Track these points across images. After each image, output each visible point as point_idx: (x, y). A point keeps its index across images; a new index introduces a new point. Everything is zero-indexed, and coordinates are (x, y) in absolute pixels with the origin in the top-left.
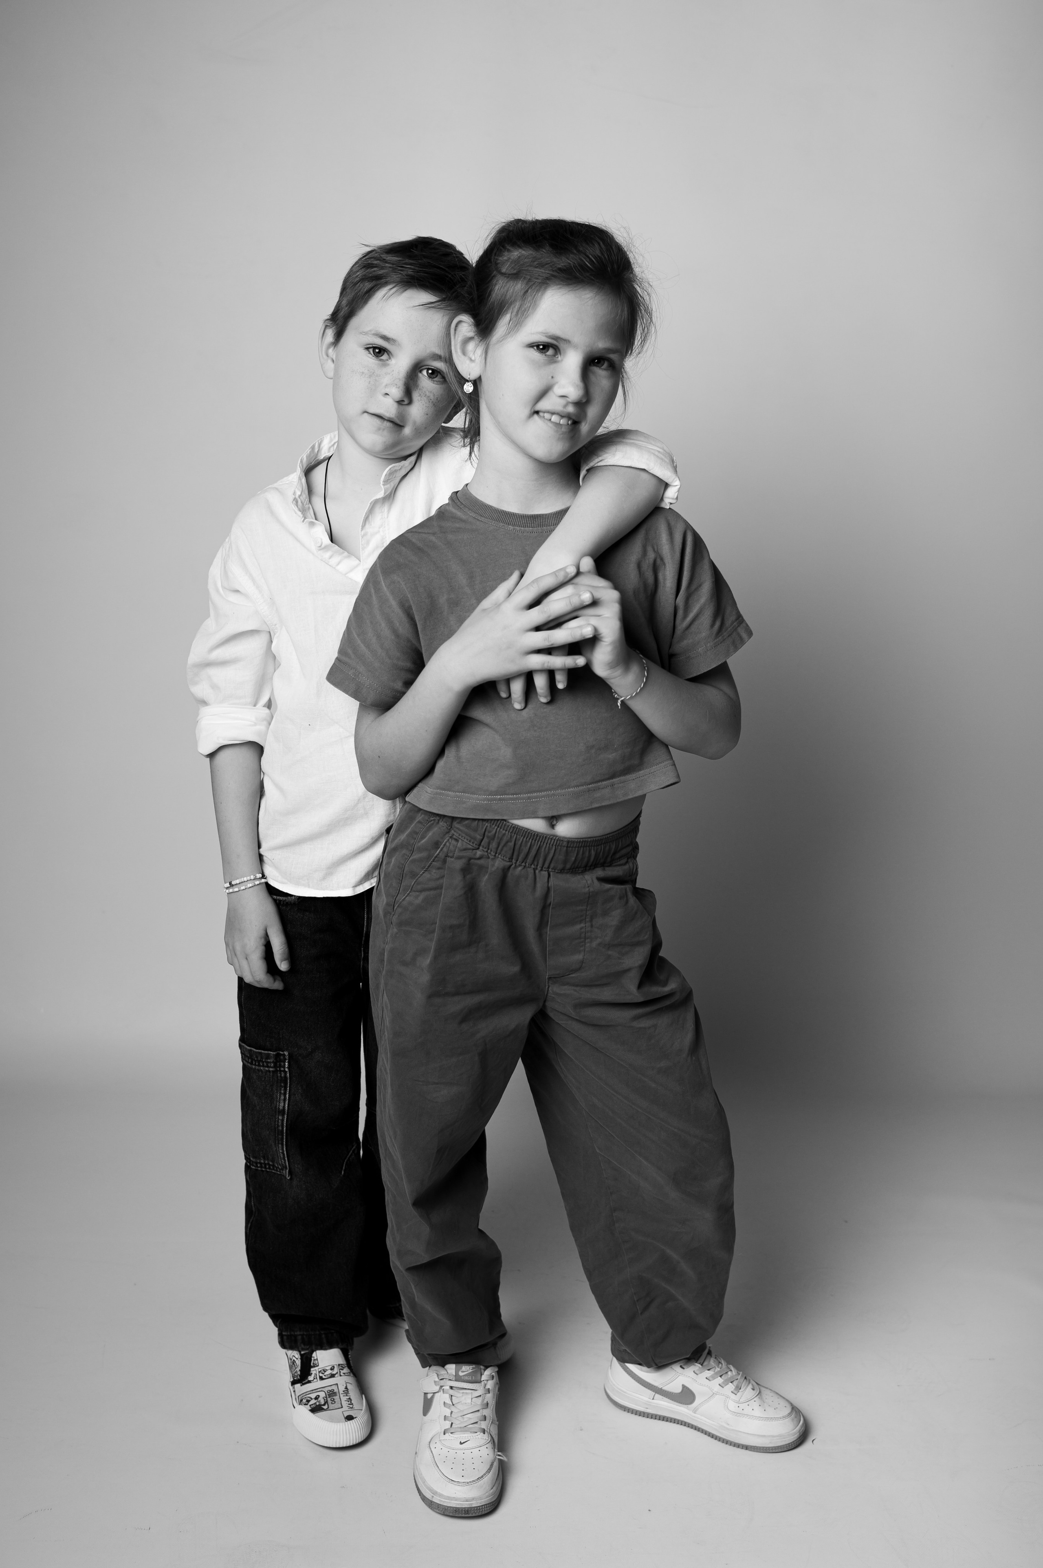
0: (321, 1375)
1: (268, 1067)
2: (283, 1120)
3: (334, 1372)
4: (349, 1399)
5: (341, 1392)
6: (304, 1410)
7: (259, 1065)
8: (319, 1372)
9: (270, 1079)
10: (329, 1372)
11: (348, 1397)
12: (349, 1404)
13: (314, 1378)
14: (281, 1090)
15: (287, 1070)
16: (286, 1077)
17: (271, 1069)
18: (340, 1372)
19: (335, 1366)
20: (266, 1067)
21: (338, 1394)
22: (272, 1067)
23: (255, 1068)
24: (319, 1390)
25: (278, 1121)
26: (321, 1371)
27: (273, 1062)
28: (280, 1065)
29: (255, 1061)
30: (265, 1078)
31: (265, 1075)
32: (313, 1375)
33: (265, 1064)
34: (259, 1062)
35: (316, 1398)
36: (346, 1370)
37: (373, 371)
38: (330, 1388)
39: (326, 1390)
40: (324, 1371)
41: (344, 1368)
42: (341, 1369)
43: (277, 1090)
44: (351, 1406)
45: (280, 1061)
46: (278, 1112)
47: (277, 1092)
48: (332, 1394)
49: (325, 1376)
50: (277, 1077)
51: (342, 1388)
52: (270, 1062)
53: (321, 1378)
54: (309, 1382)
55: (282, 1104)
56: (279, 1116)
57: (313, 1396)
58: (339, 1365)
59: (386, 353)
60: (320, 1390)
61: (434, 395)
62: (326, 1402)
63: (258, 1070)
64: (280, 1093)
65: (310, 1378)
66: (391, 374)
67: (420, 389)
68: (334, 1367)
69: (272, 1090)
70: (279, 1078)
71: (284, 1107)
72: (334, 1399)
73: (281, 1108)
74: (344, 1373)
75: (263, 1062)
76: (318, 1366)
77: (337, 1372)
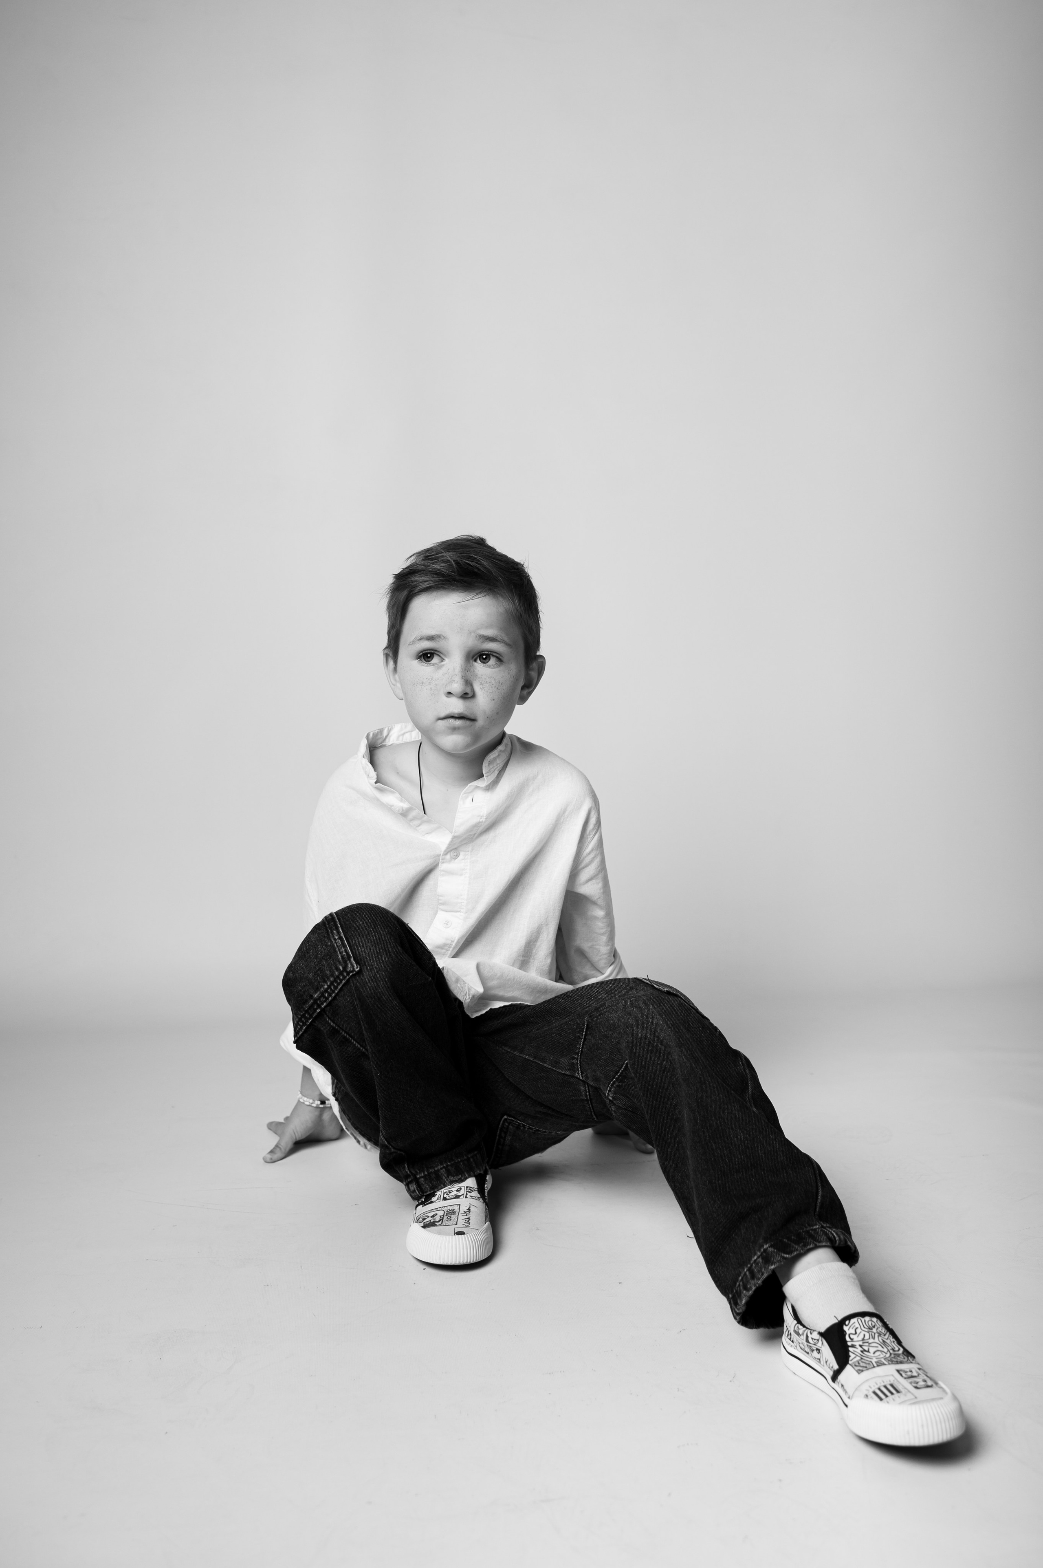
0: (445, 1196)
3: (460, 1194)
4: (468, 1218)
5: (462, 1211)
6: (417, 1227)
8: (444, 1193)
10: (454, 1193)
11: (467, 1217)
12: (465, 1222)
13: (438, 1199)
18: (467, 1194)
19: (463, 1188)
21: (457, 1213)
24: (438, 1209)
26: (446, 1192)
32: (437, 1197)
35: (433, 1216)
36: (475, 1194)
37: (431, 677)
38: (450, 1208)
39: (446, 1209)
40: (449, 1192)
41: (472, 1191)
42: (468, 1191)
44: (467, 1225)
48: (451, 1213)
49: (449, 1196)
51: (464, 1208)
54: (432, 1202)
57: (430, 1214)
58: (467, 1187)
59: (435, 655)
60: (440, 1209)
61: (495, 679)
62: (442, 1220)
65: (433, 1199)
66: (448, 673)
67: (479, 678)
68: (461, 1189)
72: (451, 1217)
74: (471, 1196)
77: (463, 1194)
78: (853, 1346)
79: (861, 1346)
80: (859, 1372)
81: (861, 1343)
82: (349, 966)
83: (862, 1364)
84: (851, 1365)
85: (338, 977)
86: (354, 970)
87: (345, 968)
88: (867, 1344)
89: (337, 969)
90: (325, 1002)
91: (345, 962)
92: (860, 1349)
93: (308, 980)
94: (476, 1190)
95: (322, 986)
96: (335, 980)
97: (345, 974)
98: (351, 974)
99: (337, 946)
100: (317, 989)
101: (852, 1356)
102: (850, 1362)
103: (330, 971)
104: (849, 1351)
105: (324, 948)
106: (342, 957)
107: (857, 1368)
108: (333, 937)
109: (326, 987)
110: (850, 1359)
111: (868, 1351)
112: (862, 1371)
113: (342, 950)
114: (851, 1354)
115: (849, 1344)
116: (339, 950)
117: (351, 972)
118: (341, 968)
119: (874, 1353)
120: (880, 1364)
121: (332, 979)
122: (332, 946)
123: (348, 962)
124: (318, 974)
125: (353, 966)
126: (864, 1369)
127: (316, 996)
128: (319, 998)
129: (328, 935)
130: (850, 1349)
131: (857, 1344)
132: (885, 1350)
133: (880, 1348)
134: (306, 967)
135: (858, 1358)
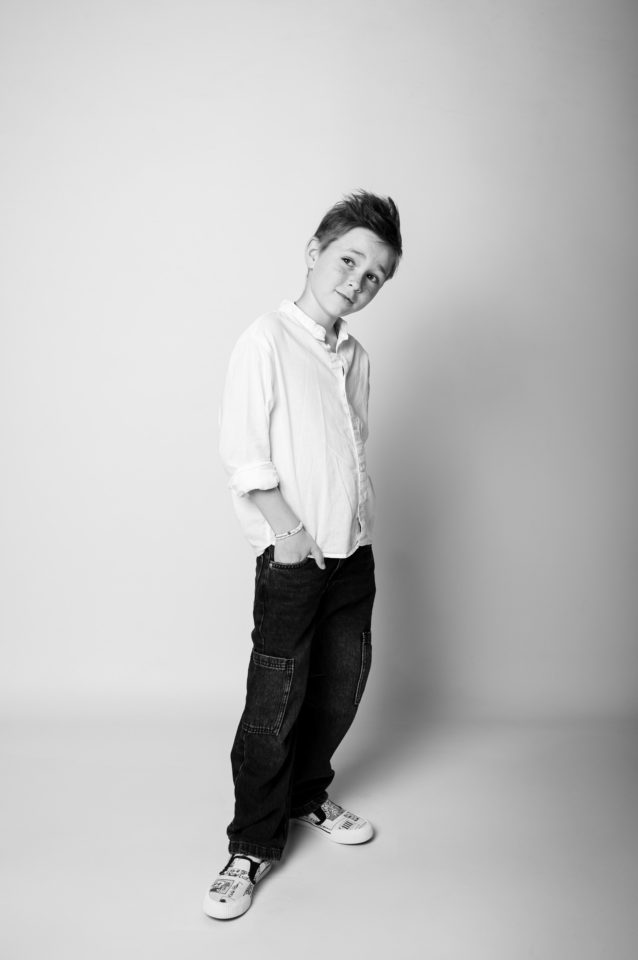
0: (231, 873)
1: (281, 667)
2: (286, 698)
3: (237, 874)
4: (234, 892)
5: (233, 886)
7: (275, 667)
9: (281, 675)
10: (235, 872)
11: (233, 890)
12: (230, 894)
13: (227, 873)
14: (287, 681)
15: (293, 669)
16: (291, 673)
17: (283, 669)
18: (241, 875)
19: (240, 871)
20: (279, 668)
21: (230, 887)
22: (284, 668)
23: (272, 669)
25: (284, 699)
26: (233, 871)
27: (285, 665)
28: (289, 666)
29: (272, 664)
30: (278, 675)
31: (278, 673)
32: (227, 871)
33: (279, 666)
34: (275, 665)
35: (219, 884)
36: (247, 876)
38: (229, 881)
41: (245, 873)
42: (242, 873)
43: (285, 681)
44: (230, 895)
45: (289, 664)
46: (285, 693)
47: (285, 683)
48: (228, 885)
50: (286, 673)
51: (235, 884)
52: (283, 665)
53: (230, 875)
54: (224, 874)
55: (287, 689)
56: (285, 695)
57: (219, 882)
58: (243, 871)
60: (224, 880)
63: (274, 670)
64: (287, 683)
65: (225, 872)
69: (282, 681)
70: (287, 674)
71: (288, 691)
72: (226, 888)
73: (287, 691)
74: (243, 877)
75: (278, 665)
76: (232, 867)
77: (239, 875)
78: (326, 811)
79: (328, 811)
80: (332, 820)
81: (328, 810)
82: (276, 731)
83: (332, 817)
84: (328, 818)
85: (267, 730)
86: (276, 734)
87: (273, 730)
88: (330, 810)
89: (270, 727)
90: (252, 731)
91: (275, 728)
92: (329, 812)
93: (255, 719)
94: (247, 873)
95: (257, 726)
96: (265, 730)
97: (271, 732)
98: (273, 734)
99: (278, 720)
100: (254, 725)
101: (327, 815)
102: (327, 818)
103: (266, 725)
104: (325, 814)
105: (272, 716)
106: (276, 726)
107: (331, 819)
108: (280, 715)
109: (258, 728)
110: (327, 816)
111: (332, 812)
112: (334, 820)
113: (278, 723)
114: (326, 815)
115: (324, 811)
116: (277, 722)
117: (274, 733)
118: (272, 729)
119: (334, 812)
120: (338, 816)
121: (264, 728)
122: (276, 718)
123: (276, 729)
124: (260, 721)
125: (276, 733)
126: (334, 819)
127: (251, 726)
128: (251, 728)
129: (278, 712)
130: (325, 813)
131: (327, 810)
132: (336, 810)
133: (334, 810)
134: (259, 713)
135: (329, 816)
